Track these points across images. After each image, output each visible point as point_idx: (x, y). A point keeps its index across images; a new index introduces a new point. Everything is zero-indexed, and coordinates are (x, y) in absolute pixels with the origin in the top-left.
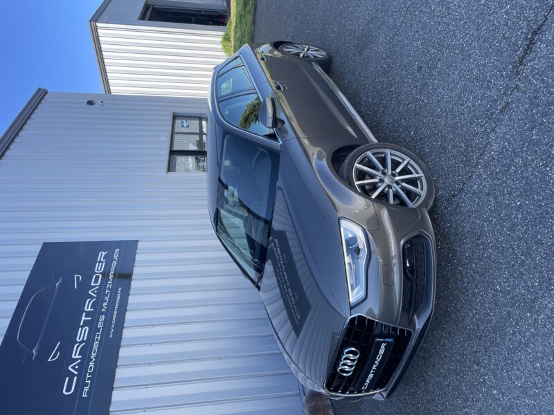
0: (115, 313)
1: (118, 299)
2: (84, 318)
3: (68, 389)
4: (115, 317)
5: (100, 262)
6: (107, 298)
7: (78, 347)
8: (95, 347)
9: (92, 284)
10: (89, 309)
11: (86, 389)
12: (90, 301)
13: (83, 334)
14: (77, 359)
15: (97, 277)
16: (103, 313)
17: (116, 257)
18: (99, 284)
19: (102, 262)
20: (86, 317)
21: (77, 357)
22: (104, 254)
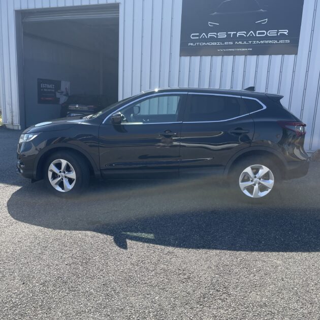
0: (233, 50)
1: (243, 50)
2: (232, 33)
3: (193, 36)
4: (230, 50)
5: (278, 32)
6: (245, 43)
7: (215, 35)
8: (213, 44)
9: (258, 32)
10: (238, 34)
11: (192, 44)
12: (244, 33)
13: (222, 35)
14: (207, 36)
15: (264, 33)
16: (234, 43)
17: (281, 41)
18: (257, 35)
19: (277, 34)
20: (233, 34)
21: (209, 36)
22: (285, 33)
